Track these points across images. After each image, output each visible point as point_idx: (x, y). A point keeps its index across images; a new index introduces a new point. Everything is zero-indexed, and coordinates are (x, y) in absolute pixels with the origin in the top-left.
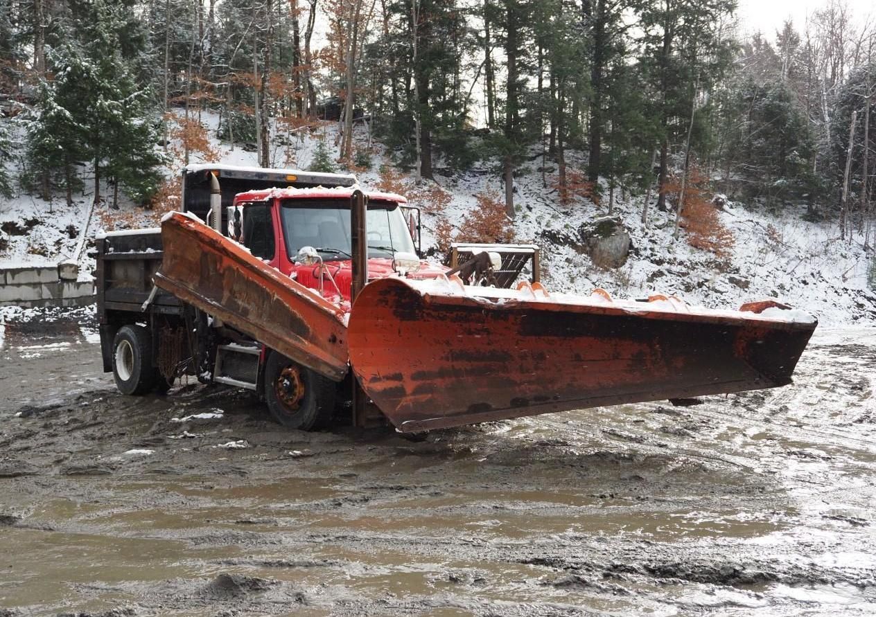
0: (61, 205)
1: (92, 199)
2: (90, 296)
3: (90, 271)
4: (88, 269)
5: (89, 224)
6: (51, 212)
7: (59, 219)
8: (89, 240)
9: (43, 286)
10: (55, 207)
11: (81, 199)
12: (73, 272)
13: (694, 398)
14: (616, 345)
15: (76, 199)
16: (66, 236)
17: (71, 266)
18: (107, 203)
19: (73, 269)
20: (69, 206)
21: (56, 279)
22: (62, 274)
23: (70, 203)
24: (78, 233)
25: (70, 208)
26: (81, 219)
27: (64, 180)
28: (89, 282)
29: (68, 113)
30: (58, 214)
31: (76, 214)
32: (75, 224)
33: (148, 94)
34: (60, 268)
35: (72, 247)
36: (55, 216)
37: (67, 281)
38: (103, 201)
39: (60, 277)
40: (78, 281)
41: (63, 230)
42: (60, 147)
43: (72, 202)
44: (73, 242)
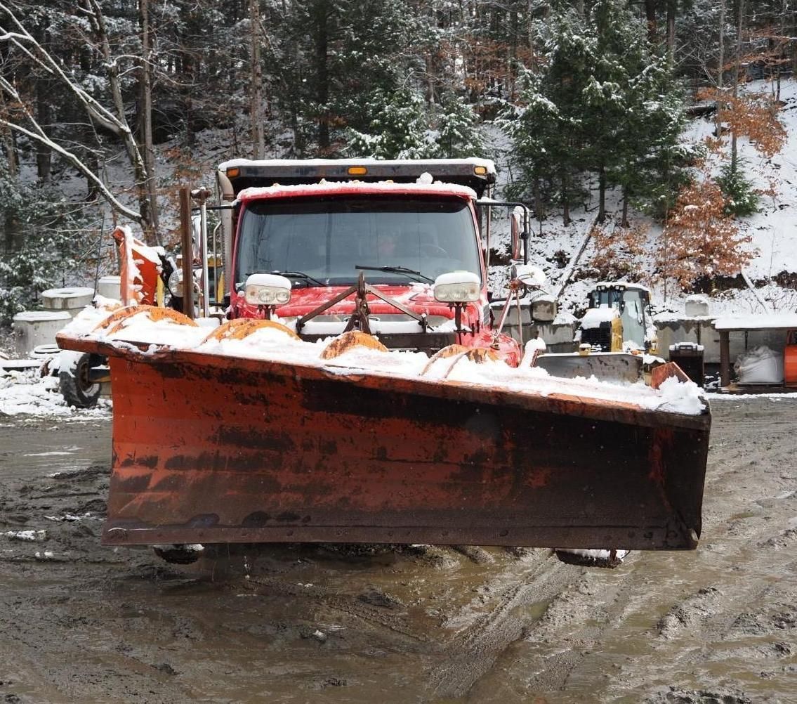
0: (555, 225)
1: (596, 215)
2: (569, 343)
3: (573, 310)
4: (571, 308)
5: (584, 248)
6: (540, 236)
7: (549, 242)
8: (580, 269)
9: (513, 329)
10: (546, 228)
11: (582, 216)
12: (548, 312)
13: (576, 551)
14: (443, 437)
15: (574, 217)
16: (554, 265)
17: (546, 303)
18: (614, 221)
19: (548, 307)
20: (566, 226)
21: (529, 320)
22: (535, 314)
23: (567, 222)
24: (568, 260)
25: (566, 229)
26: (575, 242)
27: (558, 193)
28: (568, 325)
29: (551, 105)
30: (550, 236)
31: (571, 235)
32: (566, 248)
33: (664, 67)
34: (533, 307)
35: (556, 280)
36: (545, 240)
37: (542, 323)
38: (609, 217)
39: (533, 319)
40: (554, 323)
41: (550, 257)
42: (543, 150)
43: (570, 221)
44: (559, 271)
